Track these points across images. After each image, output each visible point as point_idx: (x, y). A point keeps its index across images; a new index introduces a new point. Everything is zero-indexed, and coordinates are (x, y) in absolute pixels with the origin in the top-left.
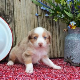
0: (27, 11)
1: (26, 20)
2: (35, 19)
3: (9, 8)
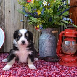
0: (15, 18)
1: (14, 24)
2: (21, 23)
3: (2, 17)
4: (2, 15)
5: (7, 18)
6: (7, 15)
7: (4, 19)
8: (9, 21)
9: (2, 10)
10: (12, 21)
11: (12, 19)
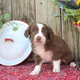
3: (31, 12)
4: (31, 10)
5: (38, 13)
6: (38, 9)
7: (34, 15)
8: (40, 17)
9: (31, 3)
10: (45, 17)
11: (45, 15)
